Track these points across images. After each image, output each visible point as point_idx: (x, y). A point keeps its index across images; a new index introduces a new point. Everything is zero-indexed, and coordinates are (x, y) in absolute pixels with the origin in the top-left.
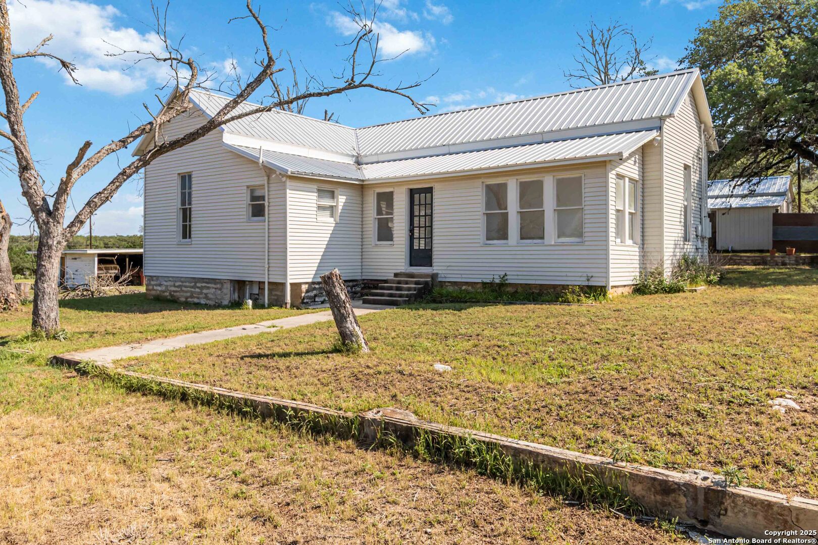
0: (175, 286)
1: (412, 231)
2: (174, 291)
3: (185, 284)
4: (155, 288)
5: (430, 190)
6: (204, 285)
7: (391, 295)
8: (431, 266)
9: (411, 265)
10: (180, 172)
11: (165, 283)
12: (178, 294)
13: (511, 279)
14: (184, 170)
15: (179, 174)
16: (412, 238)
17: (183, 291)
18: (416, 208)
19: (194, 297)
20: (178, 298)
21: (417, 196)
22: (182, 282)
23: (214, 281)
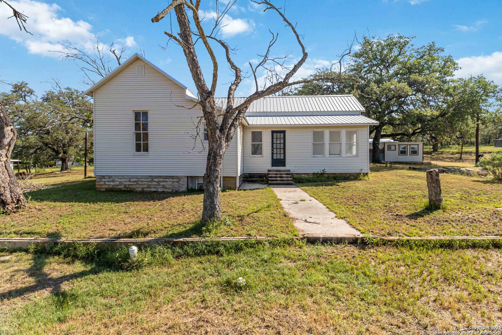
0: (130, 181)
1: (272, 150)
2: (129, 185)
3: (140, 180)
4: (107, 183)
5: (284, 132)
6: (161, 180)
8: (285, 166)
9: (272, 166)
10: (134, 109)
11: (119, 180)
12: (134, 186)
13: (328, 171)
14: (141, 108)
15: (133, 111)
16: (273, 154)
17: (140, 184)
18: (275, 140)
19: (152, 188)
20: (134, 189)
21: (275, 135)
22: (138, 179)
23: (172, 177)
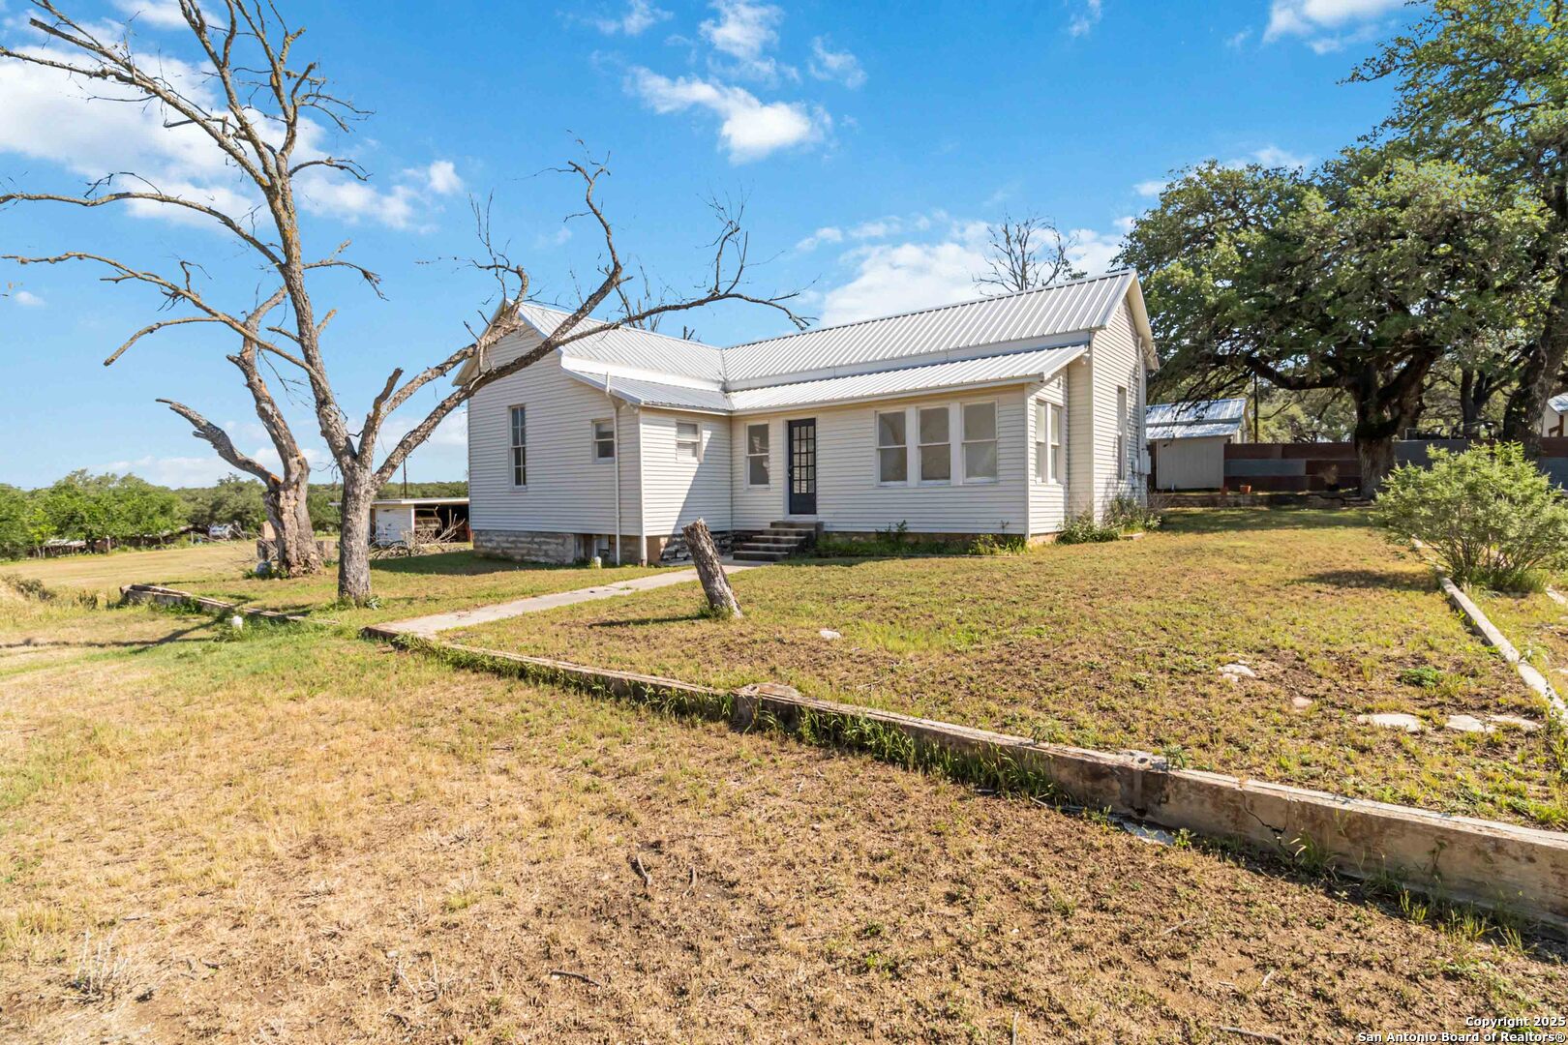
0: (508, 542)
1: (791, 471)
2: (507, 548)
3: (520, 539)
4: (484, 544)
5: (812, 422)
6: (543, 540)
7: (768, 549)
8: (815, 513)
9: (791, 513)
10: (510, 405)
11: (496, 539)
12: (512, 551)
13: (911, 528)
14: (515, 402)
16: (791, 480)
17: (518, 548)
18: (796, 444)
19: (532, 555)
20: (512, 557)
21: (796, 430)
22: (517, 537)
23: (555, 535)
